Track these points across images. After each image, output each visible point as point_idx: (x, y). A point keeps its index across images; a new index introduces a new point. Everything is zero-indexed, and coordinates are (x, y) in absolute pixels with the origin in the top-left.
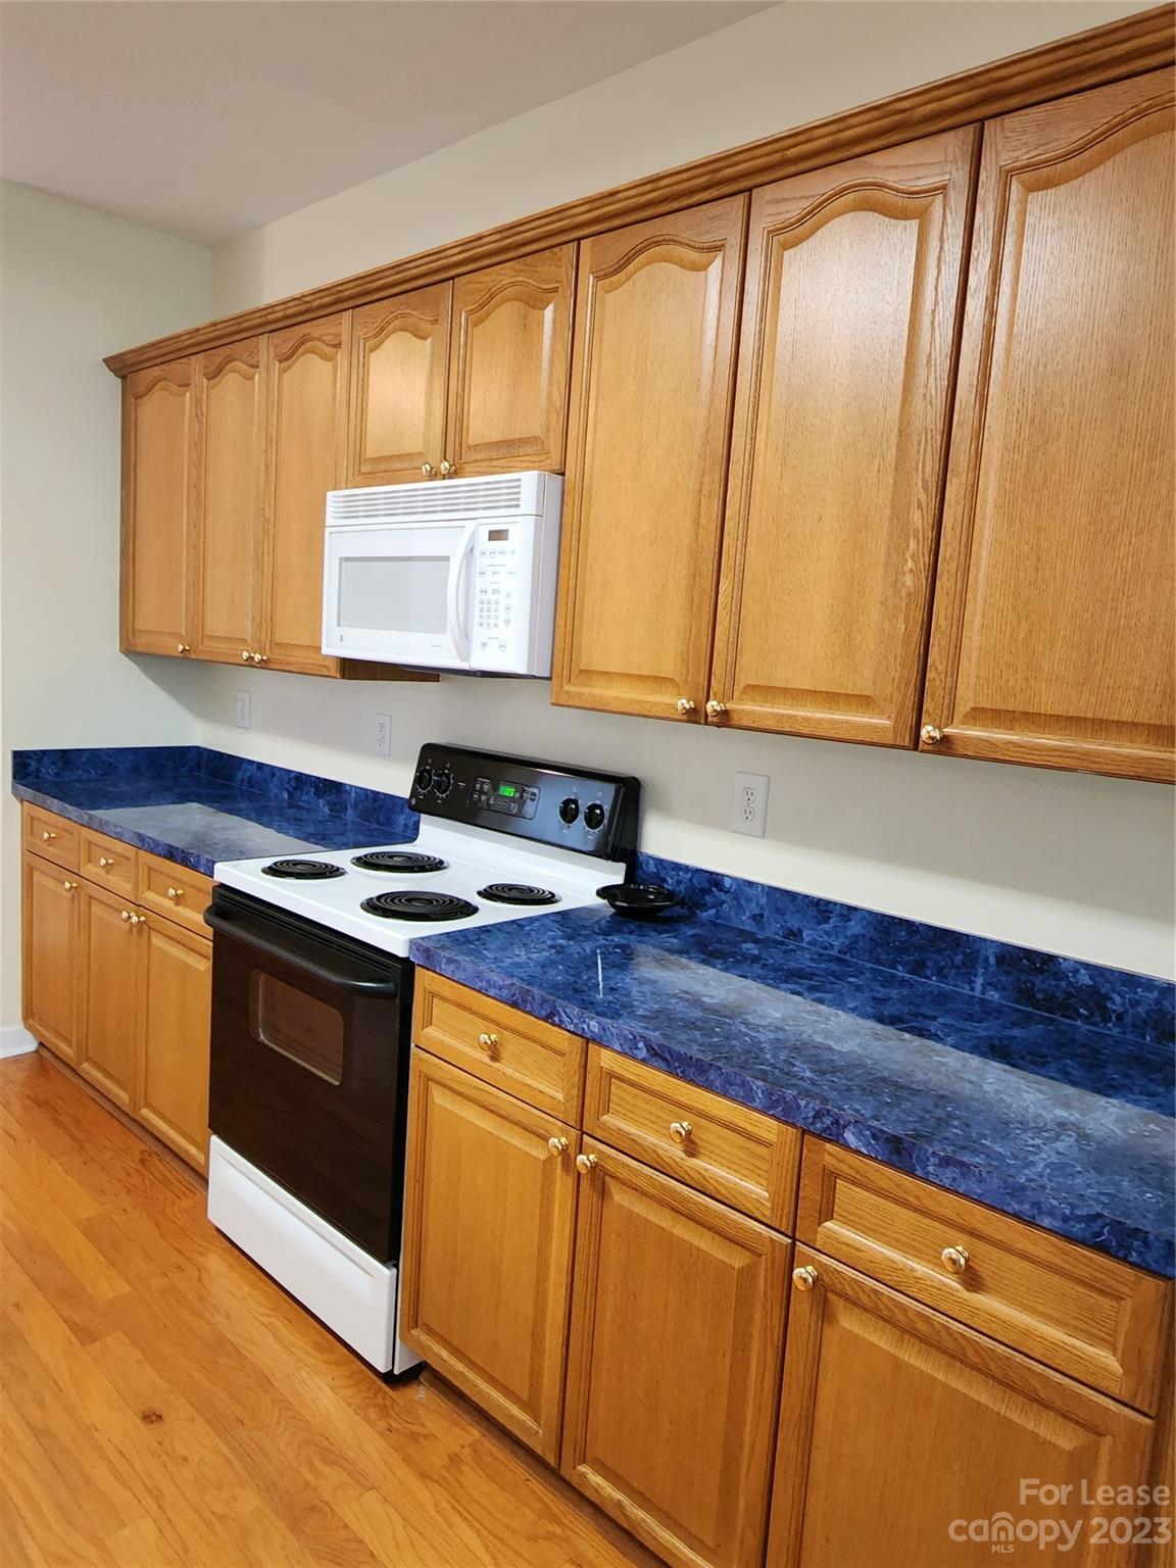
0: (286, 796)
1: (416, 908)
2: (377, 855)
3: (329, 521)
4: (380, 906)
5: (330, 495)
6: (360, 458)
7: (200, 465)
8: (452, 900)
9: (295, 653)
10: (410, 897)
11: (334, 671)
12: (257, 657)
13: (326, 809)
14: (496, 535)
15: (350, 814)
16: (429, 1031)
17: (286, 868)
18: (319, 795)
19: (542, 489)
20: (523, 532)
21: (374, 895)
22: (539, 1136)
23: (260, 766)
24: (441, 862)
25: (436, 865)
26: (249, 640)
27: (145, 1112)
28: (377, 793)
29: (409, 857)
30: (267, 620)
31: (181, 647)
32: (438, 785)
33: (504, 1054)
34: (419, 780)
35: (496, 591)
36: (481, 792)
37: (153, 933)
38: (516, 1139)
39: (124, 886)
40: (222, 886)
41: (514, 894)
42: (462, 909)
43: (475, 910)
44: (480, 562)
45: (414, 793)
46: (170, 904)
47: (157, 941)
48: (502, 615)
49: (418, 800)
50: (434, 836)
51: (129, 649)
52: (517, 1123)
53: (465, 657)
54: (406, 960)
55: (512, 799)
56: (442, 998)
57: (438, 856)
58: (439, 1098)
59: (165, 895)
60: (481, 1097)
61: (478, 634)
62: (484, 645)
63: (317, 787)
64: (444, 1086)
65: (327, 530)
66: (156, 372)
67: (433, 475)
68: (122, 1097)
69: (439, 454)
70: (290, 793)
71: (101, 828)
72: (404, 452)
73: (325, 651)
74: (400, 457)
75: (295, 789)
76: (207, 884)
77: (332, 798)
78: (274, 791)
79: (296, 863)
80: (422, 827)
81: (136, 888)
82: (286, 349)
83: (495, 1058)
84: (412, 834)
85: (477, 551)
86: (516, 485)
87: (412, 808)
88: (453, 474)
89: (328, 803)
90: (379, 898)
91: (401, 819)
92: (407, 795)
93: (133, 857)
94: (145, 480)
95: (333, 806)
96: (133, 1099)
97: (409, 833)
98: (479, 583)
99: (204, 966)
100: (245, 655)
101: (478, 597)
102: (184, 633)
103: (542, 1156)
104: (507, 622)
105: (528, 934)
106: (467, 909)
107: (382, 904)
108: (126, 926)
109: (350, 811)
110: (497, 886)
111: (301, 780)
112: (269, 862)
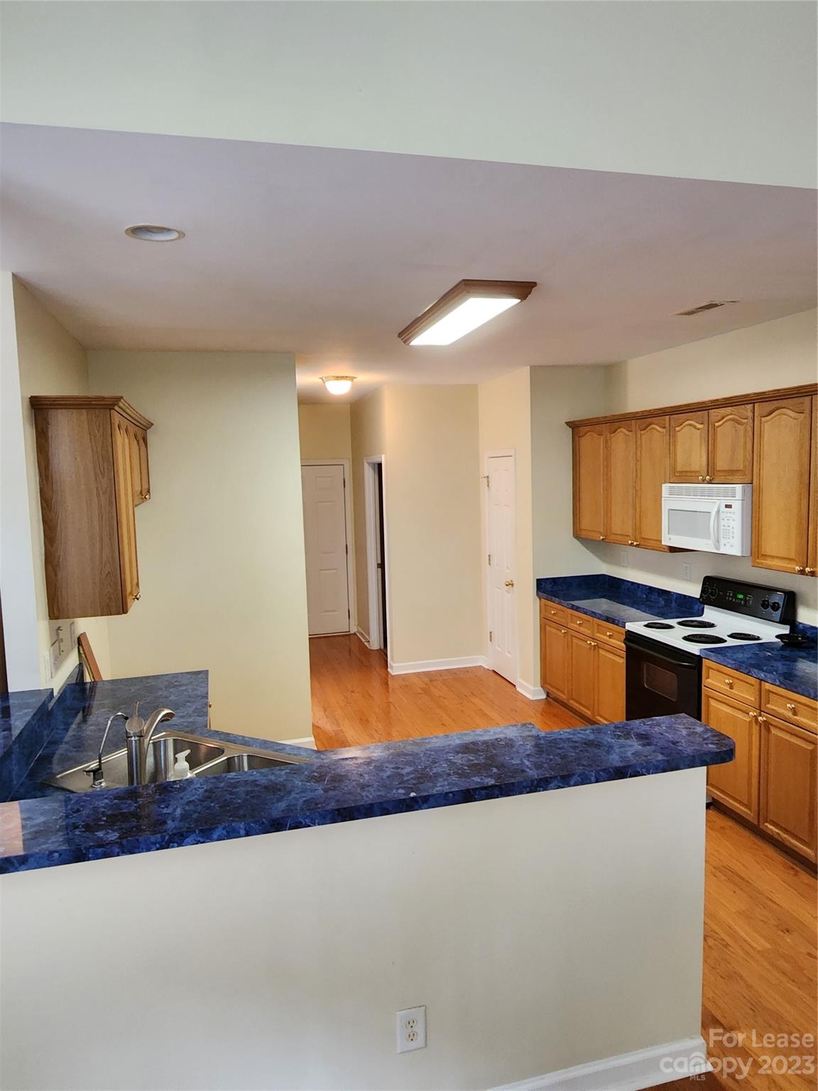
0: (645, 596)
1: (703, 639)
2: (687, 621)
3: (663, 495)
4: (688, 638)
5: (663, 485)
6: (674, 469)
7: (608, 466)
8: (717, 637)
9: (651, 542)
10: (701, 636)
11: (666, 548)
12: (635, 543)
13: (663, 602)
14: (728, 506)
15: (673, 604)
16: (708, 680)
17: (654, 625)
18: (659, 596)
19: (744, 491)
20: (737, 505)
21: (686, 635)
22: (746, 713)
23: (633, 583)
24: (713, 624)
25: (712, 625)
26: (631, 535)
27: (598, 718)
28: (685, 596)
29: (699, 622)
30: (637, 528)
31: (602, 538)
32: (711, 593)
33: (734, 687)
34: (703, 591)
35: (729, 526)
36: (729, 596)
37: (600, 650)
38: (740, 715)
39: (588, 632)
40: (628, 631)
41: (742, 636)
42: (720, 640)
43: (726, 641)
44: (722, 516)
45: (701, 595)
46: (607, 638)
47: (601, 652)
48: (731, 535)
49: (703, 599)
50: (710, 614)
51: (577, 535)
52: (740, 710)
53: (718, 548)
54: (699, 656)
55: (741, 599)
56: (712, 669)
57: (712, 622)
58: (713, 703)
59: (606, 635)
60: (727, 701)
61: (723, 541)
62: (725, 545)
63: (659, 593)
64: (715, 699)
65: (663, 499)
66: (587, 428)
67: (703, 481)
68: (588, 713)
69: (706, 473)
70: (647, 595)
71: (577, 609)
72: (692, 470)
73: (663, 543)
74: (691, 472)
75: (649, 593)
76: (623, 631)
77: (666, 597)
78: (639, 594)
79: (656, 623)
80: (705, 609)
81: (593, 632)
82: (643, 427)
83: (731, 688)
84: (701, 614)
85: (721, 512)
86: (734, 489)
87: (700, 602)
88: (710, 482)
89: (663, 599)
90: (689, 636)
91: (696, 607)
92: (698, 597)
93: (591, 621)
94: (583, 471)
95: (666, 601)
96: (593, 713)
97: (700, 612)
98: (722, 523)
99: (622, 661)
100: (630, 542)
101: (722, 527)
102: (602, 531)
103: (748, 720)
104: (733, 537)
105: (745, 650)
106: (722, 641)
107: (690, 637)
108: (588, 647)
109: (673, 603)
110: (735, 634)
111: (651, 590)
112: (646, 623)
